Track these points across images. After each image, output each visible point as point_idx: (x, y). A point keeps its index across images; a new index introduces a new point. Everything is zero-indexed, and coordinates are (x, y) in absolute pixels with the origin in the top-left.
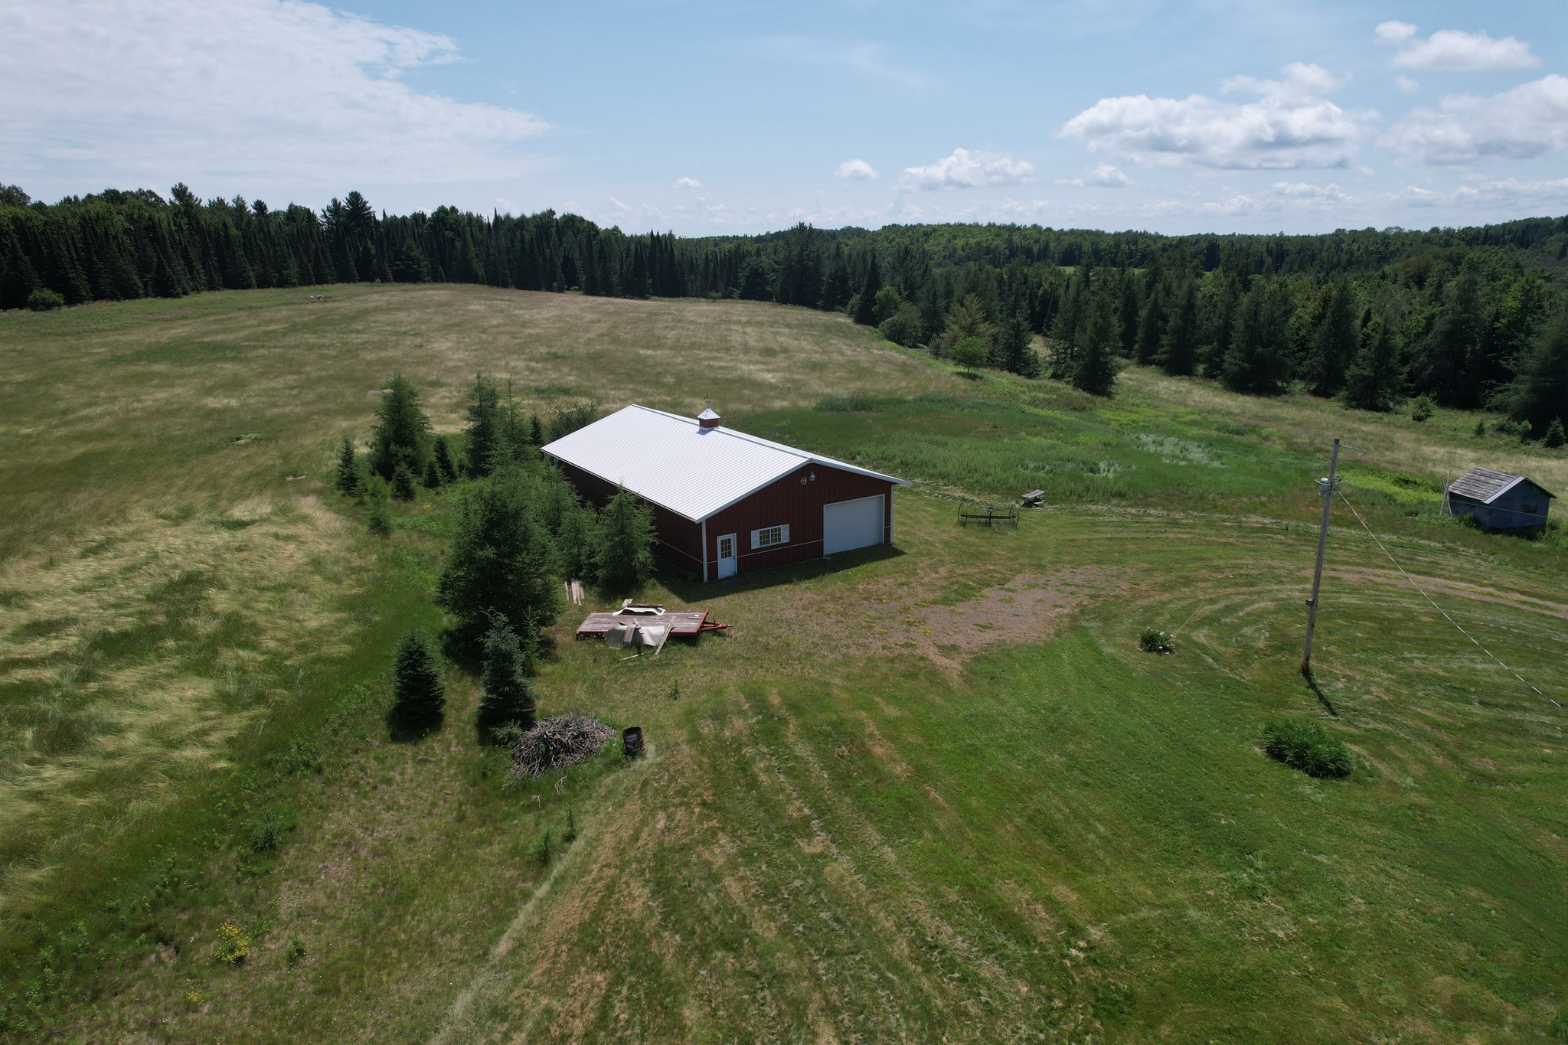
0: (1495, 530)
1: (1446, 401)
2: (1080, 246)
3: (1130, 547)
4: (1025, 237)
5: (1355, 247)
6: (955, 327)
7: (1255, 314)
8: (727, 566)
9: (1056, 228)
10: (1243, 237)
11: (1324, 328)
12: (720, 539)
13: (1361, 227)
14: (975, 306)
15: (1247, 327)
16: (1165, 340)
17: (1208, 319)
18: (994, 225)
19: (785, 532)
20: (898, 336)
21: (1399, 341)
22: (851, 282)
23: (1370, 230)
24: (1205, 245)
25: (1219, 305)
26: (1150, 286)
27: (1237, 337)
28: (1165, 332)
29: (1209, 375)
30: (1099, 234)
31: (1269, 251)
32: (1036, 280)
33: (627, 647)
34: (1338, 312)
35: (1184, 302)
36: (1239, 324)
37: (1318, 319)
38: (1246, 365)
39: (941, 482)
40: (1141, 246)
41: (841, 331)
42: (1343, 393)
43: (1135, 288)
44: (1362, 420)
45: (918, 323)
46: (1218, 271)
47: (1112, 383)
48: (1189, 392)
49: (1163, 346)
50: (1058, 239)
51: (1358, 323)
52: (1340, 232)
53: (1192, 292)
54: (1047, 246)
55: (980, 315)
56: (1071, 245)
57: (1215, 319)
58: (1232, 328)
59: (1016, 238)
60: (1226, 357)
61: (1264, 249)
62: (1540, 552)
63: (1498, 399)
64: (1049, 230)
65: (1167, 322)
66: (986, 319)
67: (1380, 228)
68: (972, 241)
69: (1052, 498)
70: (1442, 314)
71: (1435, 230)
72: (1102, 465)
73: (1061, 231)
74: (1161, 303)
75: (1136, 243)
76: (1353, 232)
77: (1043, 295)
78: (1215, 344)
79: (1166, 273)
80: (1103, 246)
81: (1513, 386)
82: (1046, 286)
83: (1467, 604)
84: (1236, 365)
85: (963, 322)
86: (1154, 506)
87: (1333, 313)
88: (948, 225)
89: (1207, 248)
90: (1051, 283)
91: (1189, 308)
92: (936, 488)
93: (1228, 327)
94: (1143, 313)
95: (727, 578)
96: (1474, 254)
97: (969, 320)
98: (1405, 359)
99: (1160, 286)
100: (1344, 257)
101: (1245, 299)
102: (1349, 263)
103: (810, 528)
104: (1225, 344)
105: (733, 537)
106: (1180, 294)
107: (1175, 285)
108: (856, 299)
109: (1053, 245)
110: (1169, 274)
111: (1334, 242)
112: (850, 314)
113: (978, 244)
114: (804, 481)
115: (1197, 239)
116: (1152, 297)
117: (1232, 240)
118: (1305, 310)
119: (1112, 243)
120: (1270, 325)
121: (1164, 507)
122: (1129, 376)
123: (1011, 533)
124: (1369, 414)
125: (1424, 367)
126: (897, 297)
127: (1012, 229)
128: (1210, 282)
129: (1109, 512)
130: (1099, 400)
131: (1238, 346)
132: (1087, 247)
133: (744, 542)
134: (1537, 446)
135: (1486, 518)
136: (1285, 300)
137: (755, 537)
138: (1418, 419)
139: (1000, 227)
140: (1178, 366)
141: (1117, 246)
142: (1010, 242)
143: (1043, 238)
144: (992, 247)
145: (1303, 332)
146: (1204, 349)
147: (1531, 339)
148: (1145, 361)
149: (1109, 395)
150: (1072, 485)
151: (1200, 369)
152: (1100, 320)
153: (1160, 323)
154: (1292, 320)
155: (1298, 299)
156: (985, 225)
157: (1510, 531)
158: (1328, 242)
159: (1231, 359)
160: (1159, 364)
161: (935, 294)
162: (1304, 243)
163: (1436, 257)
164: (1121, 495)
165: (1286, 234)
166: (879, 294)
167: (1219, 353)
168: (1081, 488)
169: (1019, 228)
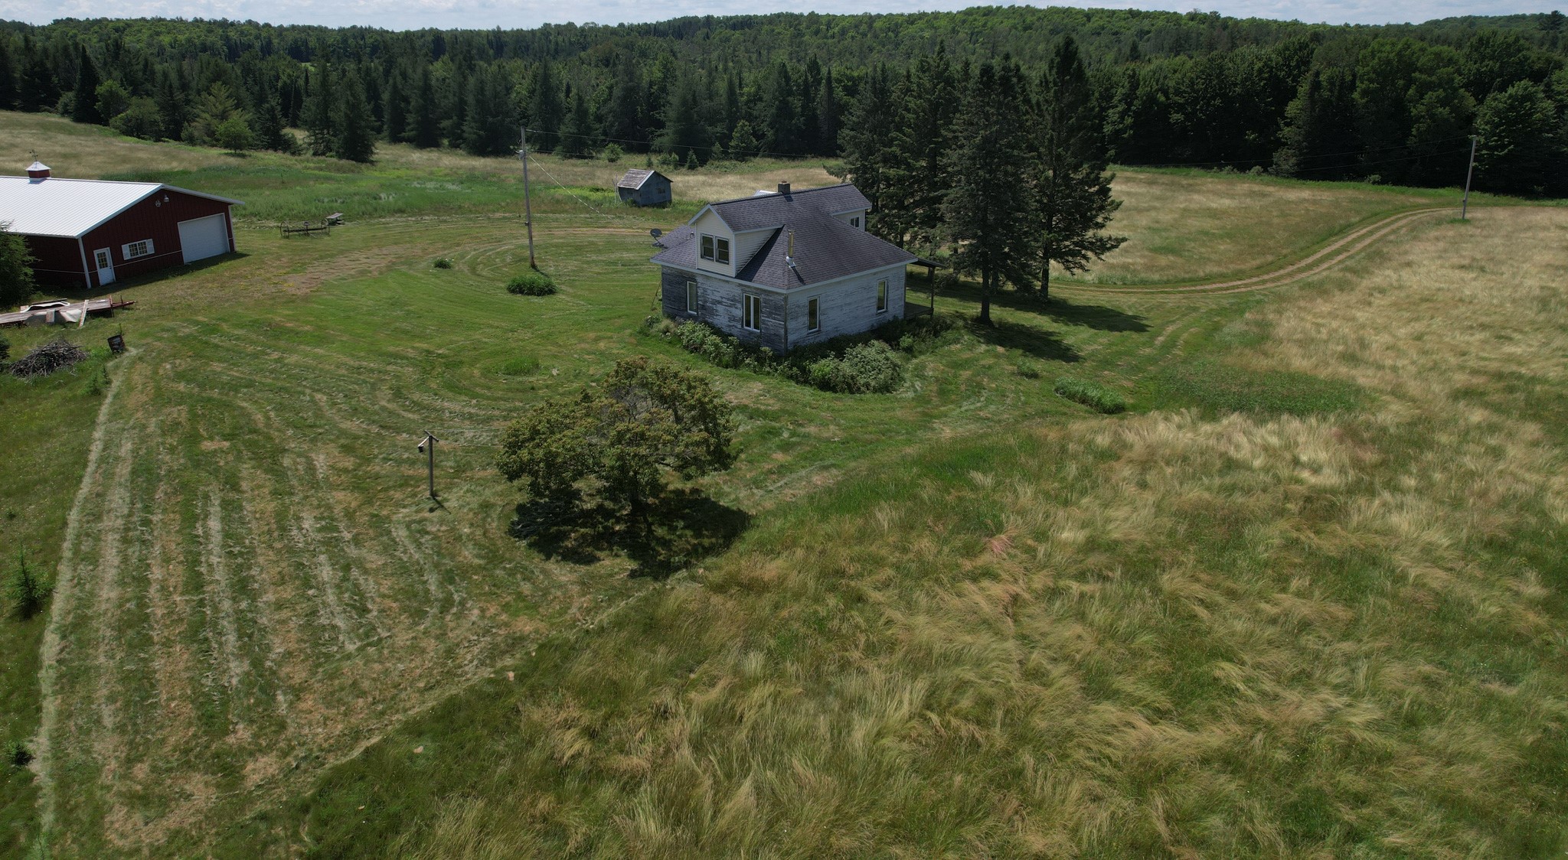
0: (644, 206)
1: (631, 149)
2: (306, 43)
3: (416, 234)
4: (242, 33)
5: (560, 38)
6: (206, 115)
7: (481, 90)
8: (106, 275)
9: (275, 24)
10: (464, 32)
11: (537, 98)
12: (96, 252)
13: (564, 22)
14: (223, 94)
15: (478, 101)
16: (411, 118)
17: (445, 97)
18: (202, 21)
19: (150, 246)
20: (137, 129)
21: (592, 108)
22: (55, 79)
23: (571, 25)
24: (430, 38)
25: (452, 84)
26: (387, 73)
27: (471, 112)
28: (409, 112)
29: (454, 146)
30: (322, 30)
31: (490, 43)
32: (273, 73)
33: (52, 325)
34: (545, 87)
35: (421, 84)
36: (470, 99)
37: (532, 92)
38: (482, 132)
39: (255, 219)
40: (369, 41)
41: (61, 129)
42: (559, 148)
43: (374, 75)
44: (575, 165)
45: (157, 117)
46: (446, 57)
47: (372, 153)
48: (439, 158)
49: (409, 124)
50: (281, 35)
51: (562, 95)
52: (547, 26)
53: (426, 75)
54: (270, 43)
55: (231, 102)
56: (296, 41)
57: (451, 97)
58: (465, 103)
59: (232, 34)
60: (465, 128)
61: (485, 42)
62: (668, 212)
63: (657, 142)
64: (267, 25)
65: (409, 103)
66: (237, 107)
67: (579, 24)
68: (182, 38)
69: (349, 218)
70: (617, 83)
71: (621, 25)
72: (383, 195)
73: (281, 27)
74: (400, 87)
75: (363, 38)
76: (558, 26)
77: (283, 88)
78: (455, 118)
79: (400, 60)
80: (331, 41)
81: (664, 131)
82: (284, 78)
83: (625, 236)
84: (475, 133)
85: (214, 110)
86: (428, 215)
87: (541, 86)
88: (143, 19)
89: (433, 41)
90: (289, 75)
91: (426, 89)
92: (252, 223)
93: (462, 102)
94: (386, 96)
95: (107, 284)
96: (641, 42)
97: (221, 108)
98: (599, 119)
99: (396, 72)
100: (552, 47)
101: (472, 80)
102: (557, 51)
103: (170, 243)
104: (462, 116)
105: (107, 251)
106: (416, 76)
107: (410, 71)
108: (68, 97)
109: (275, 41)
110: (403, 61)
111: (543, 34)
112: (65, 113)
113: (189, 40)
114: (158, 204)
115: (423, 33)
116: (391, 81)
117: (455, 35)
118: (521, 88)
119: (339, 38)
120: (495, 98)
121: (435, 215)
122: (383, 151)
123: (327, 238)
124: (579, 162)
125: (612, 126)
126: (123, 93)
127: (224, 24)
128: (439, 69)
129: (396, 222)
130: (363, 166)
131: (473, 118)
132: (313, 43)
133: (117, 255)
134: (684, 170)
135: (639, 200)
136: (504, 78)
137: (126, 250)
138: (612, 160)
139: (210, 23)
140: (426, 140)
141: (345, 41)
142: (227, 39)
143: (264, 34)
144: (208, 43)
145: (524, 104)
146: (445, 123)
147: (669, 98)
148: (396, 139)
149: (372, 163)
150: (363, 208)
151: (446, 142)
152: (350, 98)
153: (403, 105)
154: (513, 95)
155: (515, 78)
156: (190, 20)
157: (653, 205)
158: (538, 35)
159: (469, 129)
160: (409, 140)
161: (171, 86)
162: (519, 36)
163: (617, 45)
164: (401, 211)
165: (503, 29)
166: (100, 90)
167: (459, 125)
168: (370, 208)
169: (232, 24)
